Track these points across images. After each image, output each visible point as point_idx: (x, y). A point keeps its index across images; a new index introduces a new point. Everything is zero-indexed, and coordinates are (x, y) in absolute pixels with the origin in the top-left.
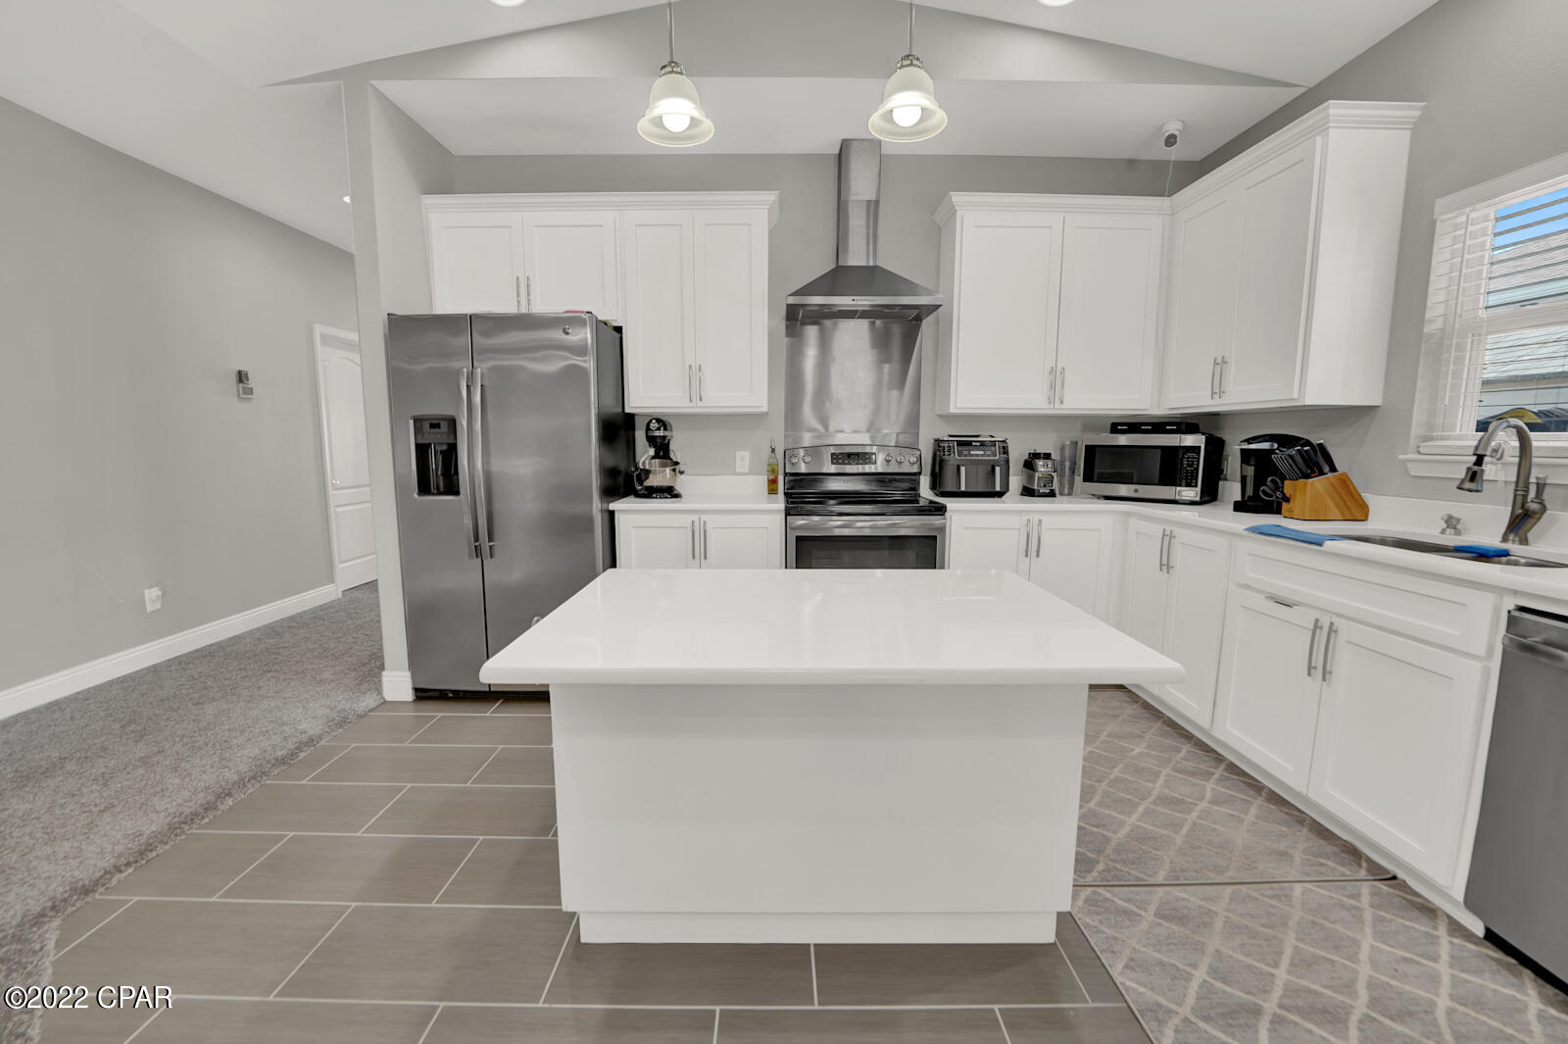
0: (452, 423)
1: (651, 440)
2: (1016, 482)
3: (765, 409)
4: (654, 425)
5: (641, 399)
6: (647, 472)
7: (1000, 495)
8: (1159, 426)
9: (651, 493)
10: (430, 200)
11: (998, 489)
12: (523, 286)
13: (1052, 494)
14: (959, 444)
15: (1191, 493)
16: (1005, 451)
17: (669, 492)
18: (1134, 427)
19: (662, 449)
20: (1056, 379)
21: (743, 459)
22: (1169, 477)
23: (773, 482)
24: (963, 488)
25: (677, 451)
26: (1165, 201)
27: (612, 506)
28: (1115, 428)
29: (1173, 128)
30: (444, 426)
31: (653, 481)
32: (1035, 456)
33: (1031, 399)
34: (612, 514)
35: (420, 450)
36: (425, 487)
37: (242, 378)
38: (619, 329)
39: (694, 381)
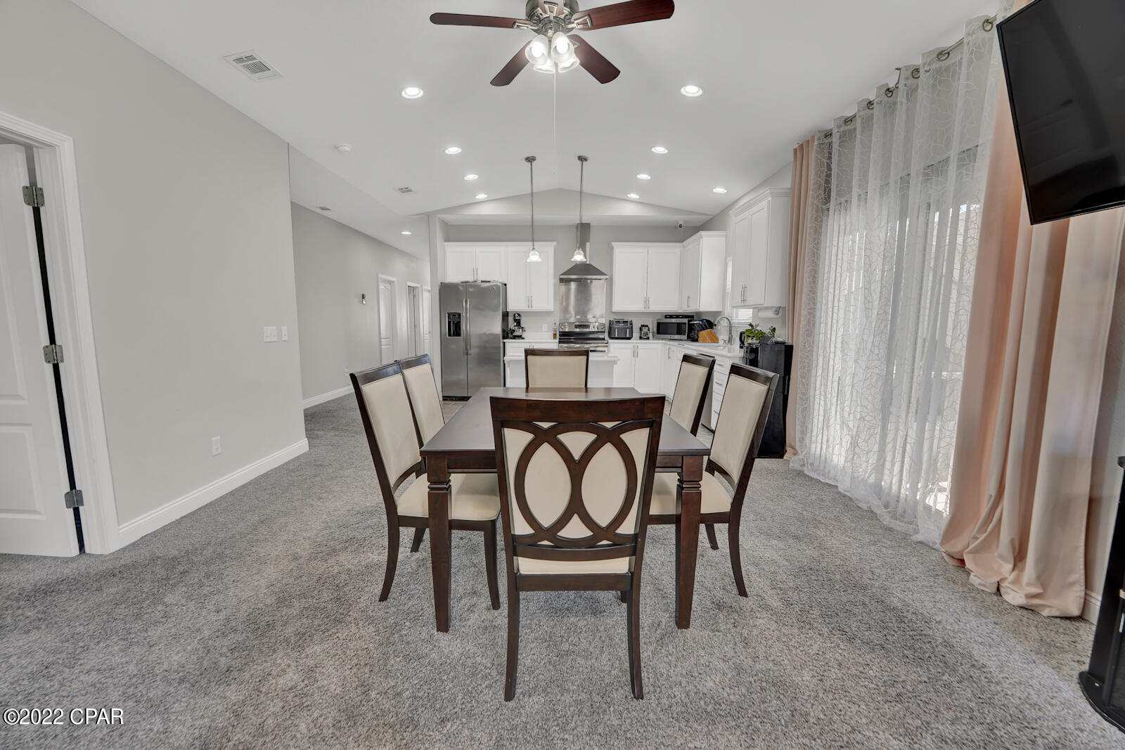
0: (459, 315)
1: (515, 320)
2: (636, 334)
3: (552, 310)
4: (517, 315)
5: (513, 307)
6: (514, 331)
7: (629, 339)
8: (677, 317)
9: (515, 337)
10: (446, 244)
11: (628, 336)
12: (475, 271)
13: (648, 338)
14: (616, 322)
15: (685, 337)
16: (631, 324)
17: (520, 337)
18: (671, 317)
19: (518, 323)
20: (647, 301)
21: (545, 327)
22: (679, 333)
23: (555, 335)
24: (616, 336)
25: (522, 325)
26: (680, 244)
27: (505, 341)
28: (666, 317)
29: (681, 222)
30: (457, 316)
31: (515, 334)
32: (643, 326)
33: (637, 307)
34: (504, 343)
35: (449, 323)
36: (450, 335)
37: (363, 297)
38: (505, 285)
39: (529, 301)
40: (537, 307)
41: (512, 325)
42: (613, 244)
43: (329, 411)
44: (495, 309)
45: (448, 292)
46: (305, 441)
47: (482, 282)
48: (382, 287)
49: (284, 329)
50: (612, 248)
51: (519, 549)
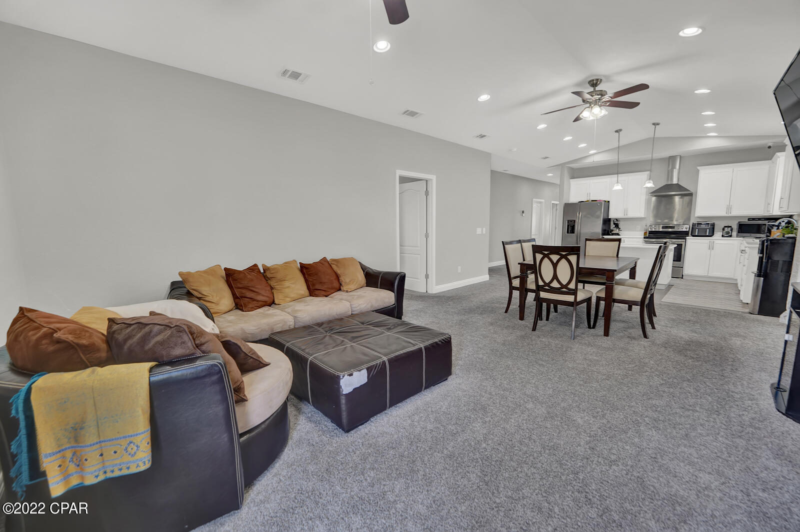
0: (575, 221)
1: (614, 224)
3: (644, 217)
4: (615, 221)
5: (613, 215)
6: (613, 230)
7: (710, 236)
8: (760, 219)
9: (613, 235)
10: (571, 180)
11: (707, 234)
12: (589, 194)
14: (698, 224)
15: (763, 235)
16: (714, 225)
17: (618, 234)
18: (753, 219)
19: (617, 226)
20: (729, 208)
21: (638, 228)
22: (758, 231)
23: (645, 233)
24: (697, 234)
25: (620, 226)
28: (748, 220)
30: (573, 222)
31: (614, 232)
32: (726, 227)
35: (568, 226)
36: (568, 232)
37: (523, 212)
38: (609, 202)
39: (626, 211)
40: (631, 215)
41: (612, 226)
42: (698, 168)
43: (500, 269)
44: (598, 217)
45: (569, 208)
46: (488, 276)
47: (592, 201)
48: (534, 205)
49: (484, 229)
50: (698, 171)
51: (540, 289)
